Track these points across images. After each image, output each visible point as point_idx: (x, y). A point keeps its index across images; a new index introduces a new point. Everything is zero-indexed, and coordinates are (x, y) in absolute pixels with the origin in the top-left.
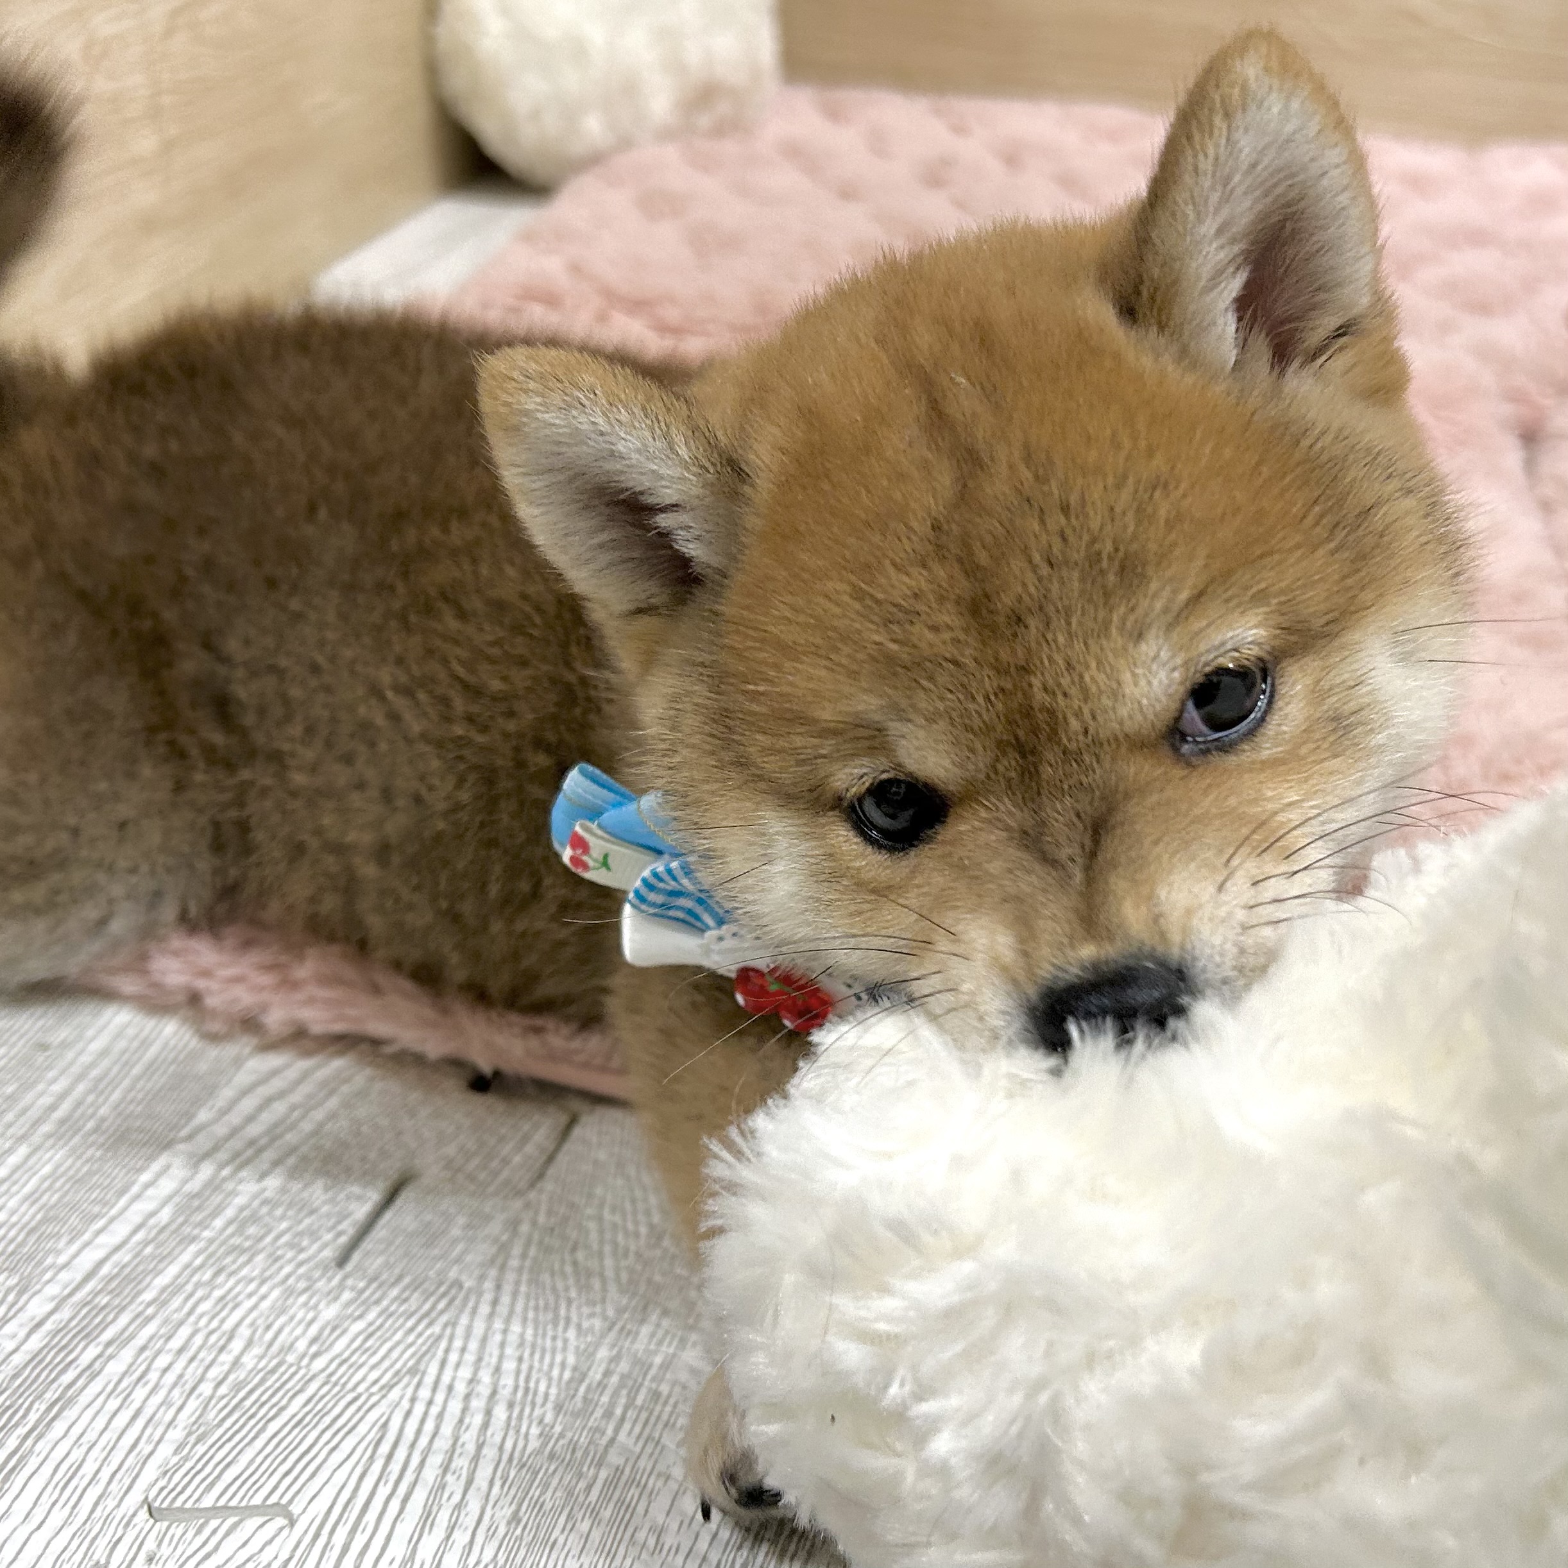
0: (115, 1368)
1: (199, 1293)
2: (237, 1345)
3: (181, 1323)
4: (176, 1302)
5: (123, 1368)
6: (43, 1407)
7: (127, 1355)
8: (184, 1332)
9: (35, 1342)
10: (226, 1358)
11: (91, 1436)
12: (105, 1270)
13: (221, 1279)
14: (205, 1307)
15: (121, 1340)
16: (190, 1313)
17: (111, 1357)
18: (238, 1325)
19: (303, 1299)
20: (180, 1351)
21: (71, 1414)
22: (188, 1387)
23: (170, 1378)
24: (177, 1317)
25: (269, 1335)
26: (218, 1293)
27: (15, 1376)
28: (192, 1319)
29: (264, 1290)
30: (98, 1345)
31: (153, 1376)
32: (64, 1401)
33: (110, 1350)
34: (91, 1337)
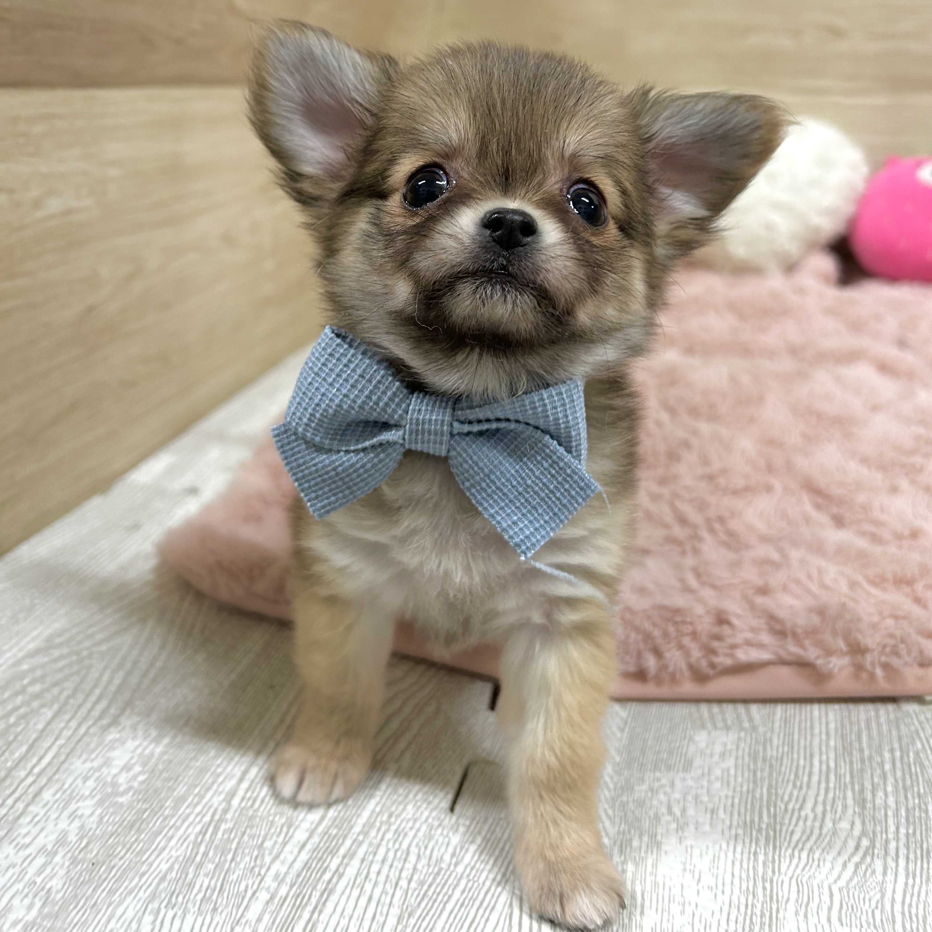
0: (351, 872)
1: (383, 828)
2: (412, 858)
3: (379, 845)
4: (373, 833)
5: (355, 872)
6: (318, 894)
7: (356, 863)
8: (382, 851)
9: (304, 856)
10: (409, 866)
11: (348, 912)
13: (393, 820)
14: (389, 835)
15: (350, 855)
16: (382, 839)
17: (347, 865)
18: (410, 846)
19: (439, 831)
20: (383, 862)
21: (334, 898)
22: (394, 883)
23: (382, 878)
24: (376, 841)
25: (428, 852)
26: (394, 828)
27: (298, 876)
28: (384, 843)
29: (417, 825)
30: (338, 857)
31: (373, 876)
32: (329, 891)
33: (345, 861)
34: (333, 853)
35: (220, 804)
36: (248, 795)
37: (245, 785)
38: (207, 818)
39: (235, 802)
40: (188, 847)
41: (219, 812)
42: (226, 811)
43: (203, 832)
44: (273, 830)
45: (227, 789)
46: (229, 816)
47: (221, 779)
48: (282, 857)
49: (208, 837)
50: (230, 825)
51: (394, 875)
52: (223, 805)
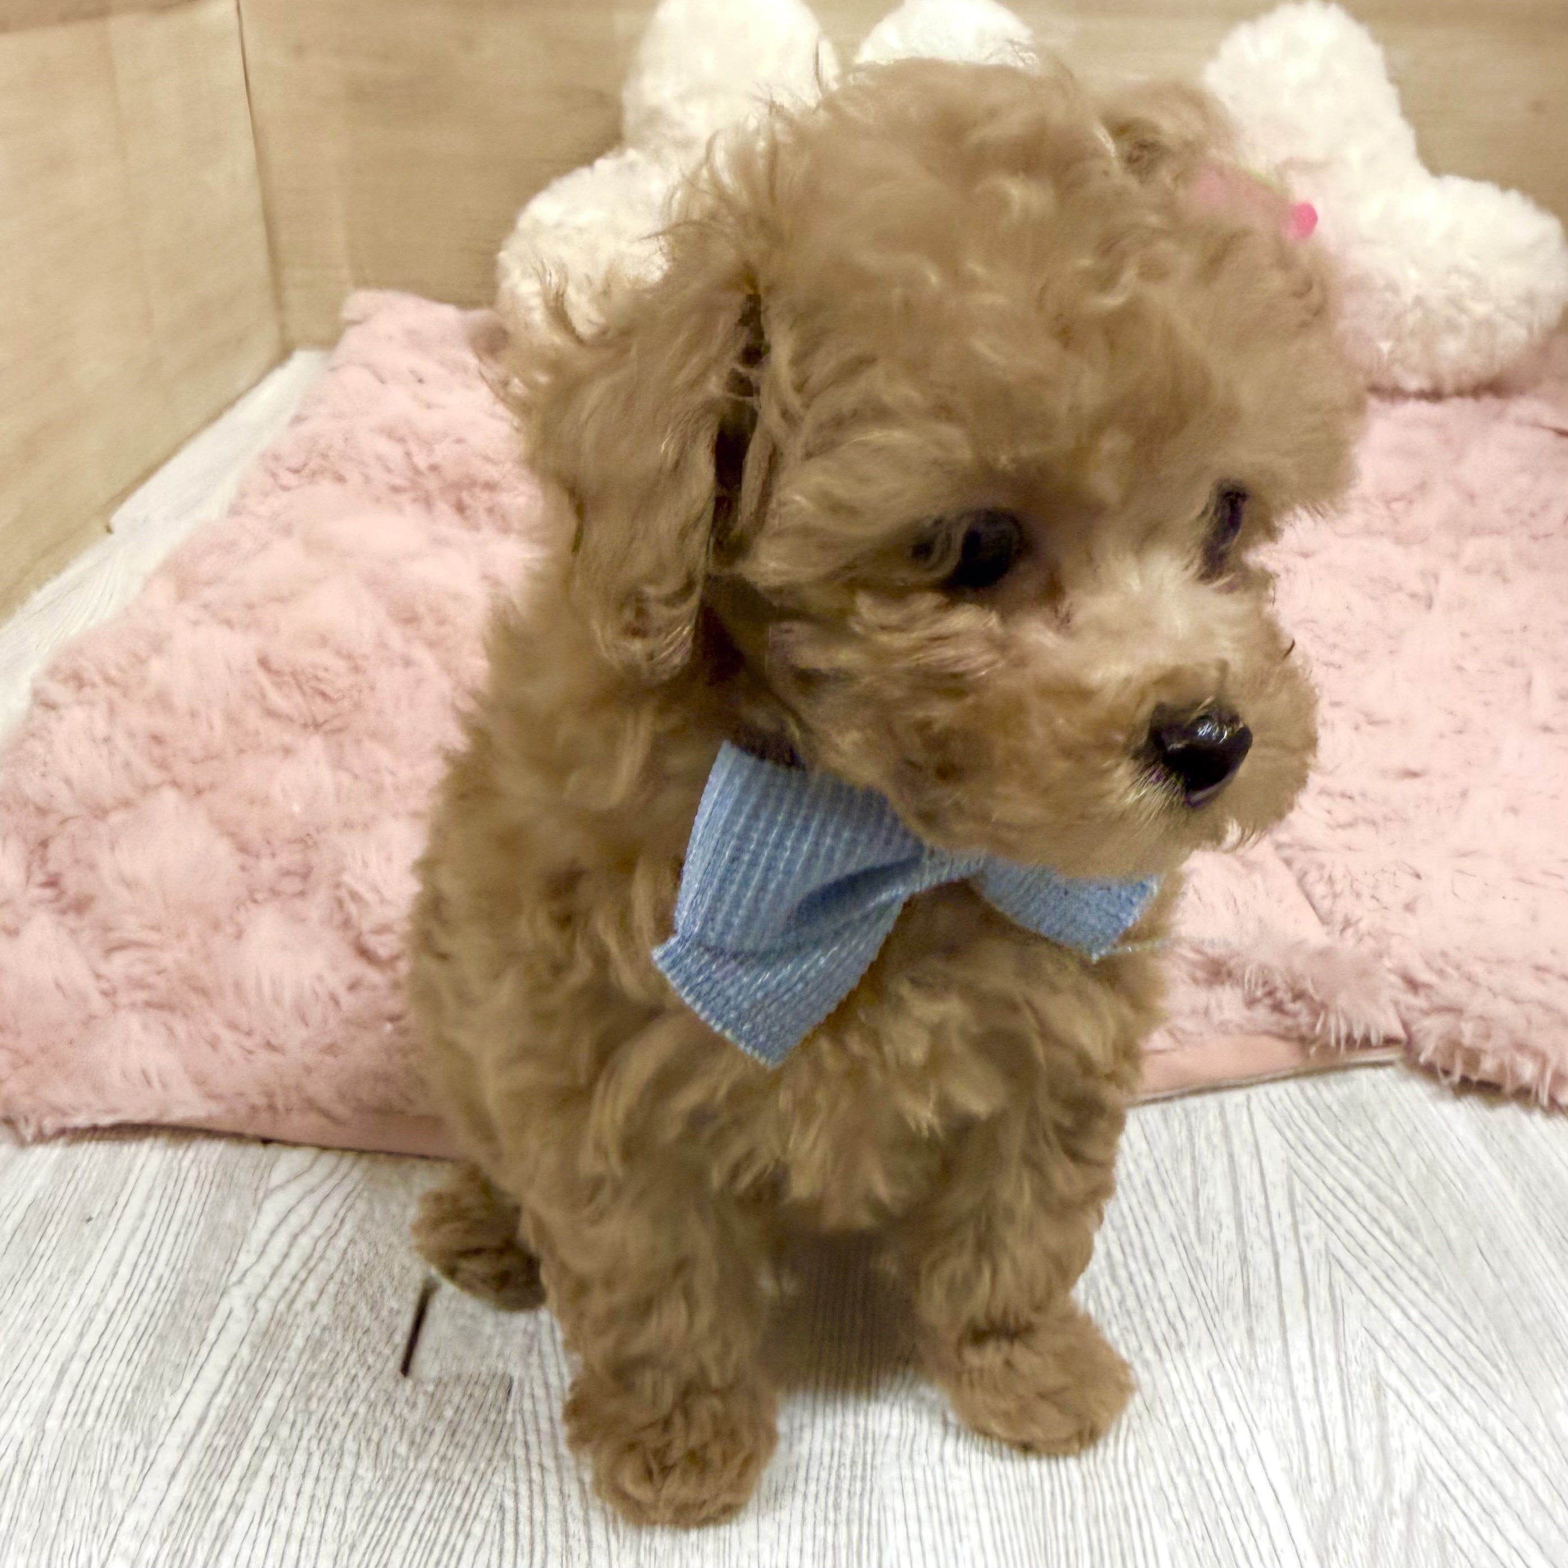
2: (350, 1459)
3: (295, 1450)
5: (261, 1501)
6: (206, 1548)
7: (261, 1484)
8: (299, 1460)
9: (177, 1490)
10: (345, 1474)
12: (213, 1413)
14: (309, 1430)
15: (251, 1474)
16: (298, 1441)
17: (247, 1491)
18: (344, 1439)
19: (388, 1410)
20: (304, 1474)
21: (232, 1548)
22: (323, 1504)
23: (305, 1499)
24: (290, 1445)
25: (373, 1444)
27: (172, 1521)
30: (232, 1481)
31: (290, 1499)
32: (222, 1539)
33: (244, 1486)
34: (223, 1476)
36: (73, 1408)
39: (52, 1423)
41: (28, 1444)
42: (39, 1441)
44: (121, 1457)
45: (36, 1404)
48: (142, 1496)
51: (322, 1493)
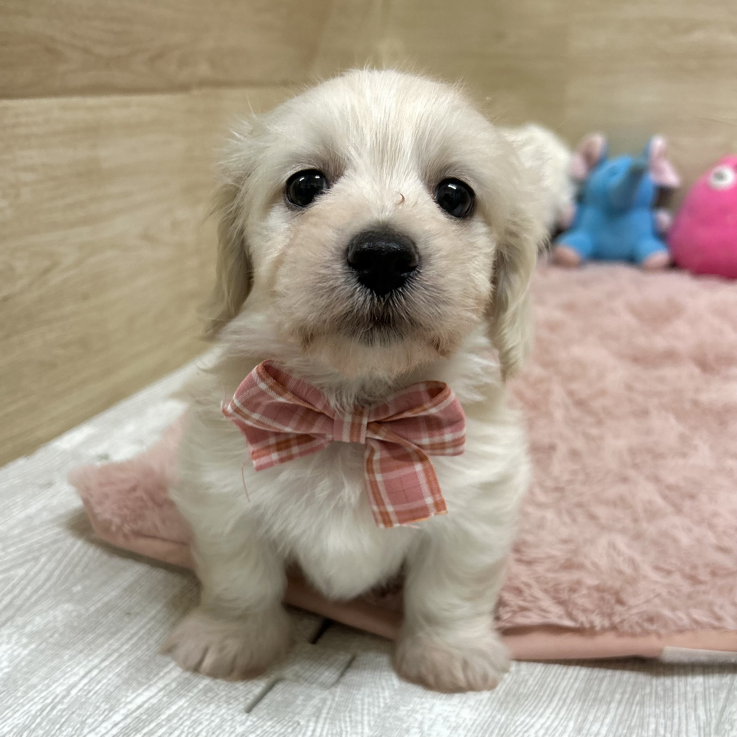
1: (185, 718)
9: (115, 730)
12: (146, 706)
13: (195, 713)
26: (193, 718)
28: (181, 727)
29: (213, 718)
34: (139, 730)
35: (61, 692)
36: (85, 688)
37: (85, 681)
38: (49, 701)
39: (74, 692)
40: (28, 718)
41: (60, 697)
42: (64, 697)
43: (42, 710)
45: (71, 682)
46: (66, 701)
47: (67, 676)
49: (45, 713)
50: (65, 706)
52: (64, 693)
